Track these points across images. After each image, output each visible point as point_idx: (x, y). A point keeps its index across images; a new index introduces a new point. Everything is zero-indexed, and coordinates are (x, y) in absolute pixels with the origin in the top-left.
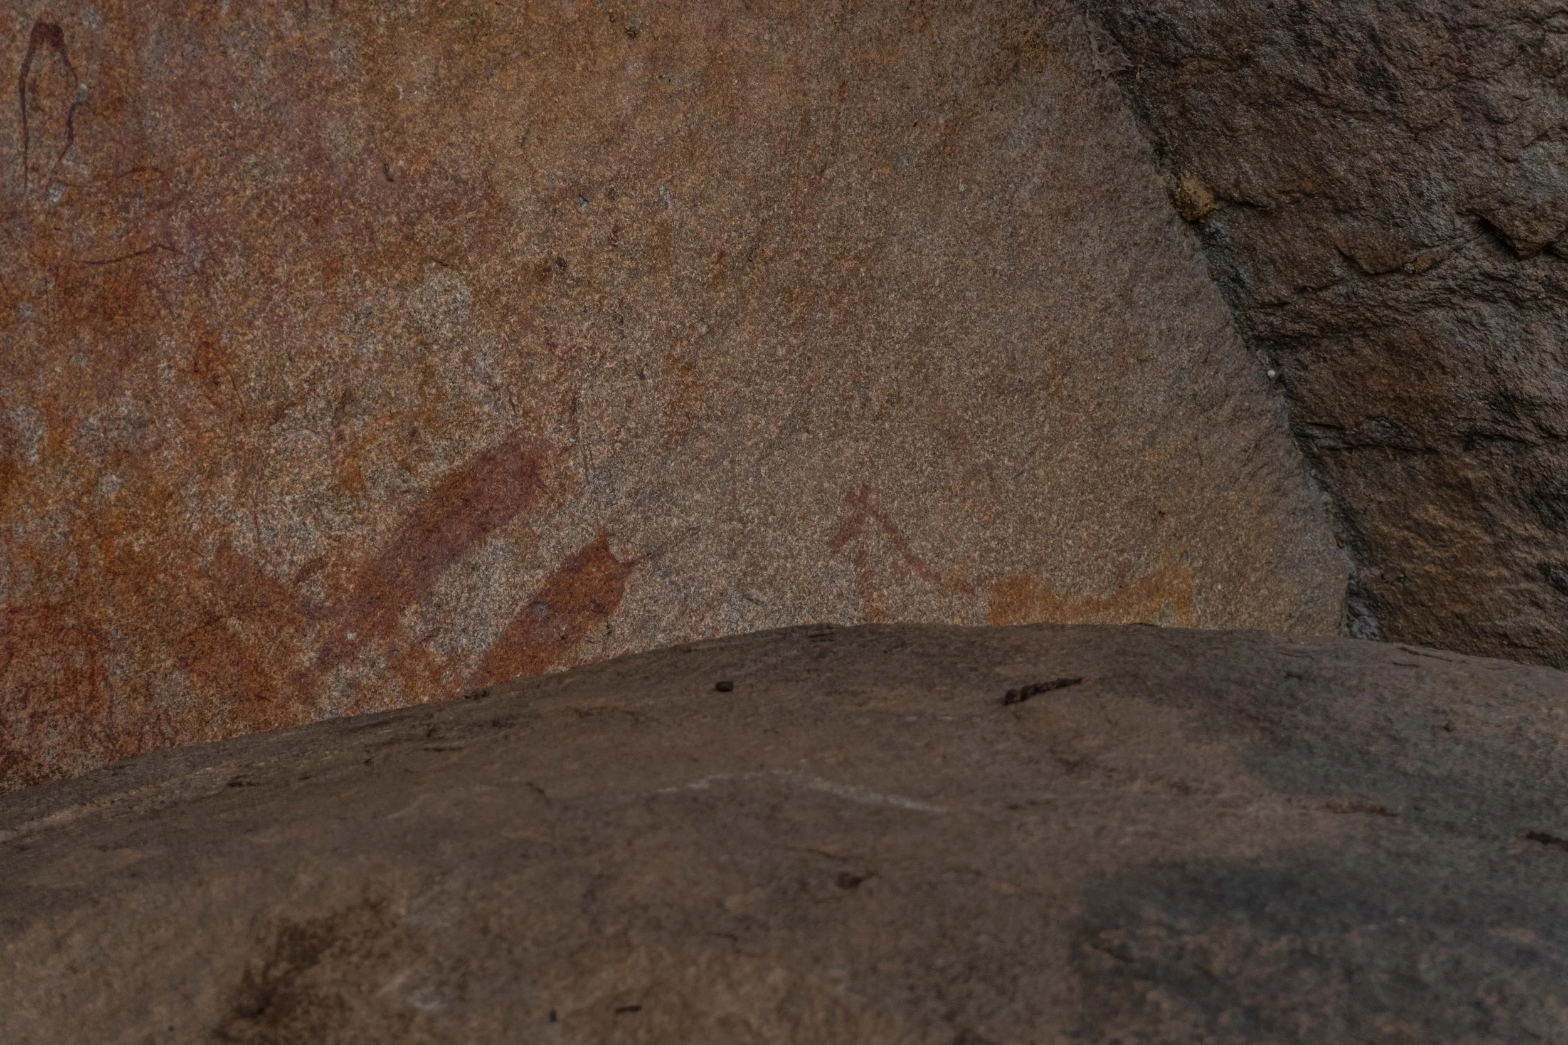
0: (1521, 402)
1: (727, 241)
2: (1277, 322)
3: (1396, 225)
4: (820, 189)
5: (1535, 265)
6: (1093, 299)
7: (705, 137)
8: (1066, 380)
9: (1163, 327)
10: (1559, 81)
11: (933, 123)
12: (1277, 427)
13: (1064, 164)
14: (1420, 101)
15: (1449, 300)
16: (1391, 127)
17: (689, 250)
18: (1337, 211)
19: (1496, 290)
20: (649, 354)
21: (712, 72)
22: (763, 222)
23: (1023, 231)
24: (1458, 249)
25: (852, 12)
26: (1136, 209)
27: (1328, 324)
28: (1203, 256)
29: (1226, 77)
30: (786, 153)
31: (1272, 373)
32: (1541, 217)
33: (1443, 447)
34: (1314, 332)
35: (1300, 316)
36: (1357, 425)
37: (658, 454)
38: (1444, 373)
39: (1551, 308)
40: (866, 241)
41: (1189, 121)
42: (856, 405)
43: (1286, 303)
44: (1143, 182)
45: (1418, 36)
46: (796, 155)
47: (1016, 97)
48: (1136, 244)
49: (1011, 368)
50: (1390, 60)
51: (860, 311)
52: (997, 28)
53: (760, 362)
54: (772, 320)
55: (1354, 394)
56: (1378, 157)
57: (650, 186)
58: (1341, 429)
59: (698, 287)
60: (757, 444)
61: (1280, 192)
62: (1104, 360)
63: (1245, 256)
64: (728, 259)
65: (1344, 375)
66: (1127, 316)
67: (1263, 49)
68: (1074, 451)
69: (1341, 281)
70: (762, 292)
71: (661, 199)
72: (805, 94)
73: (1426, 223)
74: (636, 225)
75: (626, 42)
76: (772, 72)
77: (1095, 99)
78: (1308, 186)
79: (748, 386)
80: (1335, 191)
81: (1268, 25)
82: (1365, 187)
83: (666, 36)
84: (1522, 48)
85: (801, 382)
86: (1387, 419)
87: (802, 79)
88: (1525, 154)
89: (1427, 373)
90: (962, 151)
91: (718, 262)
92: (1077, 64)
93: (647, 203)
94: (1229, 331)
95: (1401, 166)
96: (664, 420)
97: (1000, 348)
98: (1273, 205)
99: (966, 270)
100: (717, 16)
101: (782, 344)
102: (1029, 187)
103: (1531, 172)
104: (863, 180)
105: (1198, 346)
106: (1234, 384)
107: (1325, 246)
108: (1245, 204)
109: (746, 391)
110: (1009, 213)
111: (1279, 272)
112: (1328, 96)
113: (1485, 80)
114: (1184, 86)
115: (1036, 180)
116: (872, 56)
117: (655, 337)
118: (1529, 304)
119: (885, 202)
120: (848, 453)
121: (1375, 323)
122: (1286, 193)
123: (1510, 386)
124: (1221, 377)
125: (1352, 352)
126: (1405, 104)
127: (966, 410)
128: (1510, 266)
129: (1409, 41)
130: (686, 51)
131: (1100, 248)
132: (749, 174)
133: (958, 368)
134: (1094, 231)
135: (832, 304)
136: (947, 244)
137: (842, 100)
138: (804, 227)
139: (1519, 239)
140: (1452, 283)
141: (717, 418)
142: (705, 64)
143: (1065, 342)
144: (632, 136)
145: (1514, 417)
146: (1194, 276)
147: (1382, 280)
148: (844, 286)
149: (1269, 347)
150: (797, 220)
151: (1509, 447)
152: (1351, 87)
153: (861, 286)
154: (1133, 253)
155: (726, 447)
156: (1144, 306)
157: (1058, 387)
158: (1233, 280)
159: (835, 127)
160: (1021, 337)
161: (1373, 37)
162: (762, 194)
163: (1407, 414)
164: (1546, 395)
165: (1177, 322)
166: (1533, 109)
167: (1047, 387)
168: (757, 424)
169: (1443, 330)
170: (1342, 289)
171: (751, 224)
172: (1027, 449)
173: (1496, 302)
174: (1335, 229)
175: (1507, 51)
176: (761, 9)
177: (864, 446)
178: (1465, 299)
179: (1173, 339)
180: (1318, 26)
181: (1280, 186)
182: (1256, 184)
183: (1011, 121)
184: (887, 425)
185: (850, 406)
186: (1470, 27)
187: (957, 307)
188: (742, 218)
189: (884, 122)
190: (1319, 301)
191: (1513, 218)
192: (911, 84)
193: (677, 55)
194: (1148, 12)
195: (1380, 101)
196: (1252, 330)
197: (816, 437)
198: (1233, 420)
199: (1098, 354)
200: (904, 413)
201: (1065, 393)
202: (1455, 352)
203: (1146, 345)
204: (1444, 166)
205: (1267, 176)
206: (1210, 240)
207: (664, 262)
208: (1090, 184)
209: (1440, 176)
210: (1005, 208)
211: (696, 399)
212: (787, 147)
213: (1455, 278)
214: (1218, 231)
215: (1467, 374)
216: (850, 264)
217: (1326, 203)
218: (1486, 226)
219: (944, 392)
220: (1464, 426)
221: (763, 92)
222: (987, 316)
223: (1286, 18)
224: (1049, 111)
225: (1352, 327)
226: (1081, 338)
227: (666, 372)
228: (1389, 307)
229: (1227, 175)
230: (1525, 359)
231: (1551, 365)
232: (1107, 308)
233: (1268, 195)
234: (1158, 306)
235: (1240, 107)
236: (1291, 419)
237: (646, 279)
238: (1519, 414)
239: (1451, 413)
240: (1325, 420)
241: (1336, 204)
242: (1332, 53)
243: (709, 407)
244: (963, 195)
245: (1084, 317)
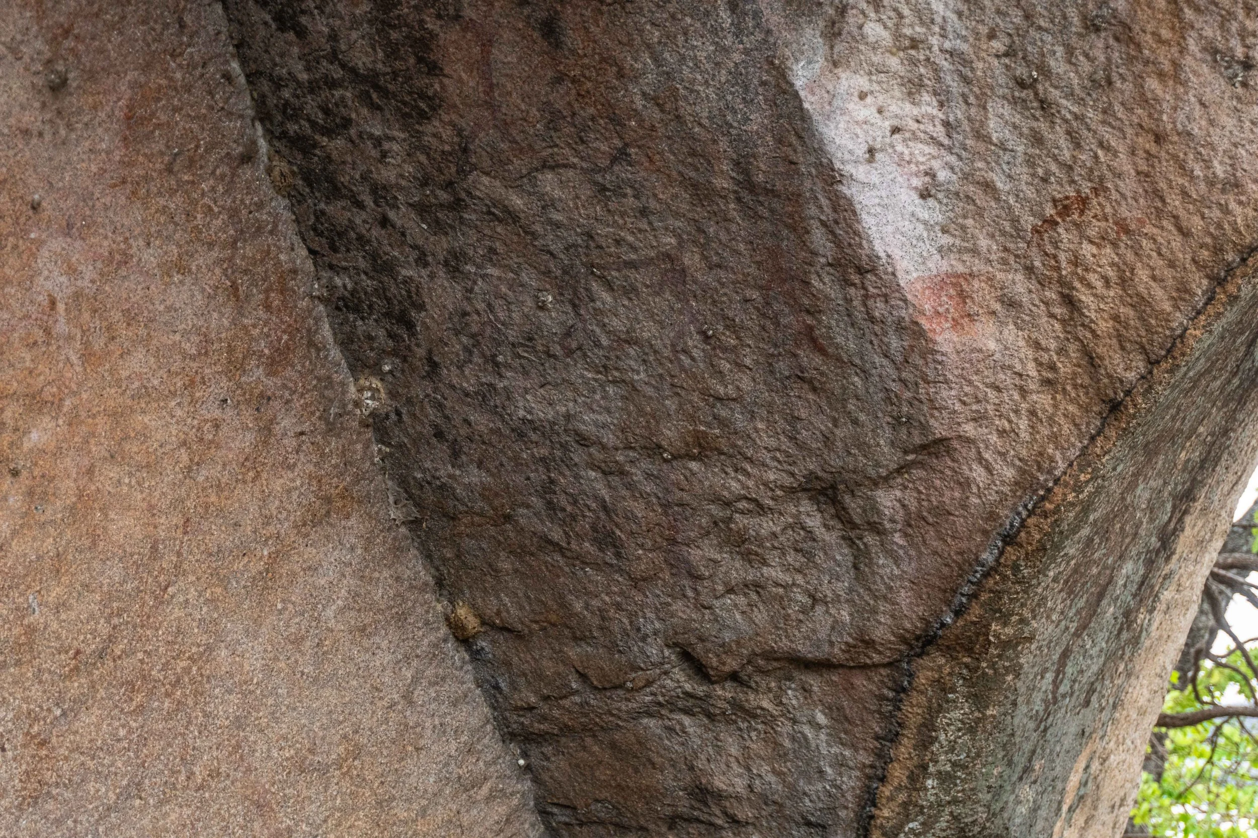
0: (712, 794)
1: (83, 642)
2: (527, 722)
3: (620, 652)
4: (163, 602)
5: (724, 689)
6: (381, 698)
7: (70, 557)
8: (356, 763)
9: (437, 722)
10: (742, 549)
11: (259, 554)
12: (524, 805)
13: (363, 591)
14: (639, 558)
15: (659, 712)
16: (616, 576)
17: (49, 647)
18: (575, 639)
19: (694, 706)
20: (10, 731)
21: (79, 506)
22: (114, 628)
23: (327, 643)
24: (666, 673)
25: (198, 464)
26: (419, 628)
27: (566, 726)
28: (470, 668)
29: (492, 531)
30: (137, 573)
31: (522, 762)
32: (728, 652)
33: (652, 827)
34: (555, 732)
35: (544, 718)
36: (587, 806)
37: (12, 814)
38: (654, 768)
39: (735, 722)
40: (199, 646)
41: (464, 562)
42: (182, 777)
43: (534, 708)
44: (425, 608)
45: (638, 509)
46: (145, 575)
47: (327, 537)
48: (417, 656)
49: (312, 751)
50: (617, 525)
51: (190, 702)
52: (314, 483)
53: (104, 740)
54: (117, 706)
55: (585, 782)
56: (607, 599)
57: (21, 595)
58: (574, 808)
59: (56, 678)
60: (97, 807)
61: (531, 621)
62: (387, 748)
63: (503, 670)
64: (82, 657)
65: (577, 766)
66: (408, 713)
67: (522, 511)
68: (359, 819)
69: (576, 692)
70: (110, 684)
71: (30, 606)
72: (155, 527)
73: (642, 652)
74: (6, 626)
75: (9, 479)
76: (129, 508)
77: (390, 541)
78: (553, 618)
79: (93, 759)
80: (574, 622)
81: (525, 492)
82: (596, 621)
83: (43, 476)
84: (715, 523)
85: (137, 757)
86: (610, 803)
87: (154, 515)
88: (717, 603)
89: (641, 768)
90: (281, 577)
91: (75, 658)
92: (377, 513)
93: (17, 609)
94: (489, 727)
95: (624, 607)
96: (19, 786)
97: (304, 735)
98: (526, 631)
99: (280, 671)
100: (86, 462)
101: (123, 726)
102: (333, 608)
103: (722, 617)
104: (199, 596)
105: (464, 738)
106: (491, 769)
107: (565, 665)
108: (504, 629)
109: (91, 764)
110: (317, 627)
111: (530, 683)
112: (570, 550)
113: (688, 545)
114: (460, 535)
115: (340, 602)
116: (212, 500)
117: (17, 718)
118: (719, 718)
119: (216, 615)
120: (173, 816)
121: (602, 727)
122: (536, 622)
123: (704, 781)
124: (481, 764)
125: (584, 748)
126: (628, 559)
127: (273, 784)
128: (705, 688)
129: (632, 512)
130: (59, 489)
131: (388, 658)
132: (105, 589)
133: (269, 750)
134: (384, 644)
135: (168, 695)
136: (265, 651)
137: (186, 533)
138: (148, 632)
139: (712, 668)
140: (661, 699)
141: (65, 785)
142: (74, 499)
143: (357, 732)
144: (9, 554)
145: (706, 804)
146: (463, 683)
147: (608, 694)
148: (178, 681)
149: (520, 741)
150: (142, 626)
151: (702, 828)
152: (587, 544)
153: (193, 681)
154: (415, 663)
155: (71, 810)
156: (422, 706)
157: (349, 768)
158: (494, 687)
159: (179, 554)
160: (322, 727)
161: (605, 508)
162: (115, 605)
163: (625, 799)
164: (731, 789)
165: (448, 719)
166: (723, 569)
167: (341, 767)
168: (98, 791)
169: (654, 735)
170: (577, 699)
171: (104, 629)
172: (322, 817)
173: (694, 715)
174: (573, 652)
175: (704, 525)
176: (123, 458)
177: (187, 811)
178: (671, 711)
179: (444, 732)
180: (563, 496)
181: (531, 616)
182: (514, 614)
183: (322, 556)
184: (207, 795)
185: (177, 779)
186: (677, 505)
187: (270, 701)
188: (97, 623)
189: (219, 551)
190: (560, 707)
191: (708, 651)
192: (242, 523)
193: (51, 491)
194: (433, 477)
195: (610, 557)
196: (507, 727)
197: (147, 803)
198: (490, 799)
199: (383, 742)
200: (222, 785)
201: (355, 773)
202: (663, 752)
203: (422, 737)
204: (656, 608)
205: (522, 608)
206: (476, 656)
207: (28, 657)
208: (383, 607)
209: (653, 616)
210: (314, 624)
211: (48, 769)
212: (138, 568)
213: (663, 695)
214: (483, 649)
215: (671, 770)
216: (184, 664)
217: (566, 632)
218: (687, 657)
219: (256, 769)
220: (668, 811)
221: (121, 524)
222: (295, 709)
223: (539, 488)
224: (352, 549)
225: (585, 729)
226: (370, 729)
227: (24, 746)
228: (613, 715)
229: (491, 606)
230: (716, 760)
231: (734, 766)
232: (392, 706)
233: (522, 623)
234: (433, 706)
235: (502, 554)
236: (536, 799)
237: (12, 670)
238: (710, 803)
239: (659, 800)
240: (562, 801)
241: (574, 633)
242: (574, 518)
243: (59, 776)
244: (280, 612)
245: (374, 712)
